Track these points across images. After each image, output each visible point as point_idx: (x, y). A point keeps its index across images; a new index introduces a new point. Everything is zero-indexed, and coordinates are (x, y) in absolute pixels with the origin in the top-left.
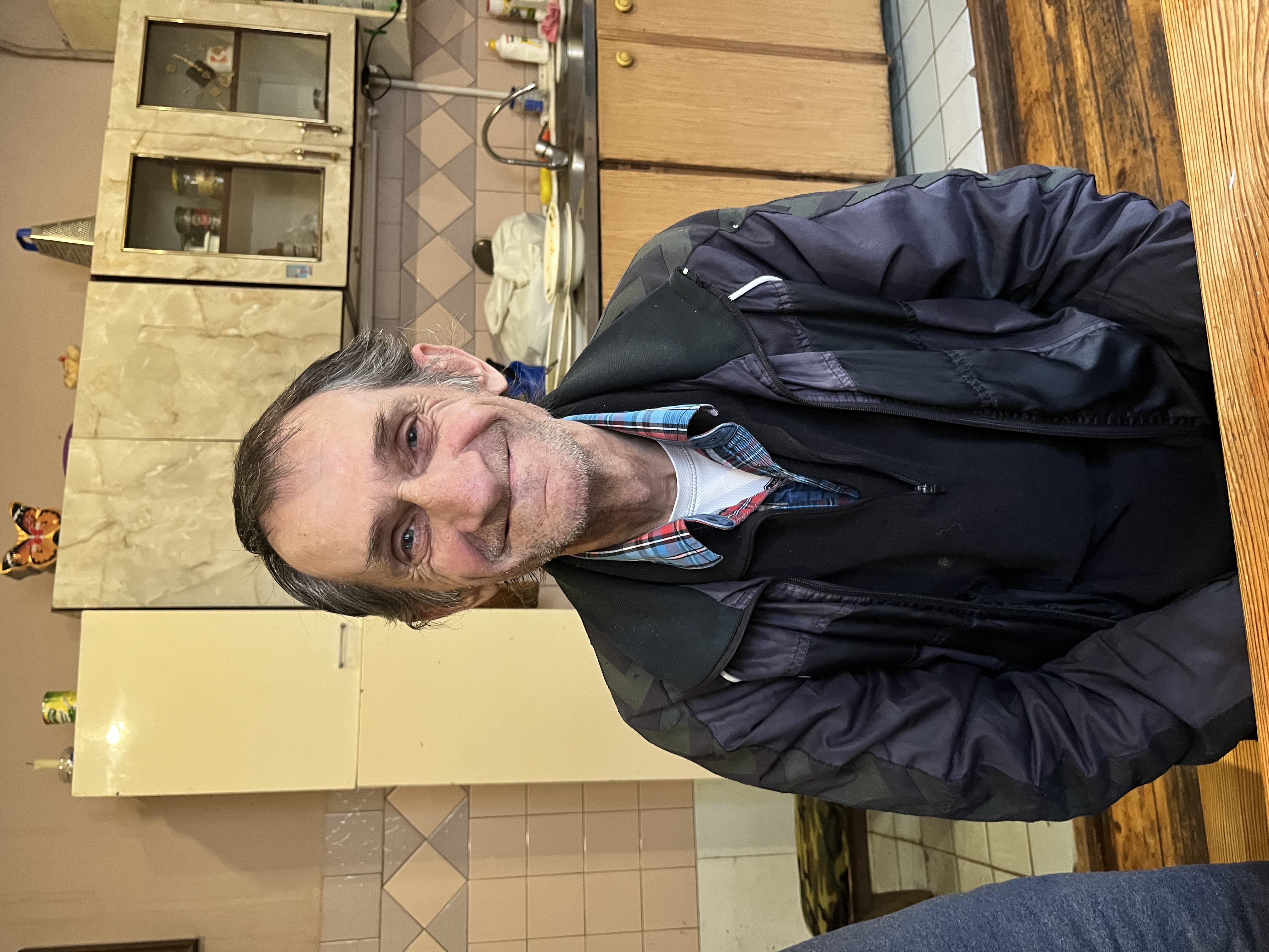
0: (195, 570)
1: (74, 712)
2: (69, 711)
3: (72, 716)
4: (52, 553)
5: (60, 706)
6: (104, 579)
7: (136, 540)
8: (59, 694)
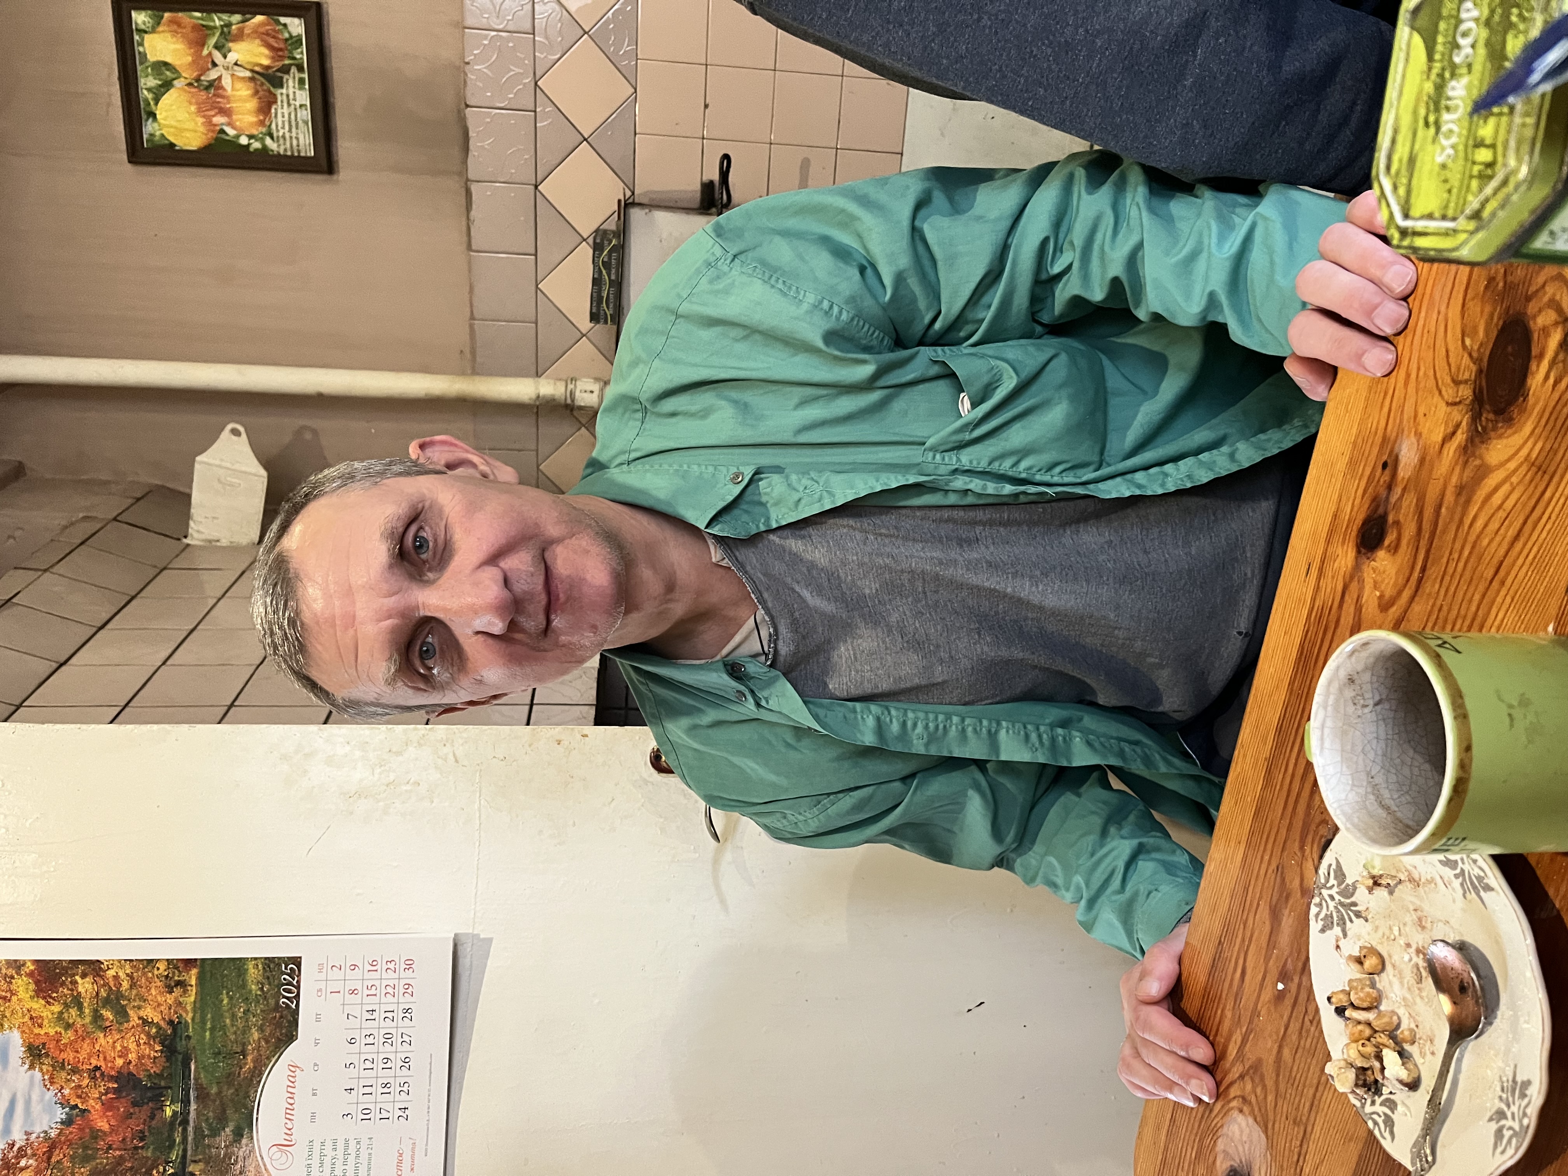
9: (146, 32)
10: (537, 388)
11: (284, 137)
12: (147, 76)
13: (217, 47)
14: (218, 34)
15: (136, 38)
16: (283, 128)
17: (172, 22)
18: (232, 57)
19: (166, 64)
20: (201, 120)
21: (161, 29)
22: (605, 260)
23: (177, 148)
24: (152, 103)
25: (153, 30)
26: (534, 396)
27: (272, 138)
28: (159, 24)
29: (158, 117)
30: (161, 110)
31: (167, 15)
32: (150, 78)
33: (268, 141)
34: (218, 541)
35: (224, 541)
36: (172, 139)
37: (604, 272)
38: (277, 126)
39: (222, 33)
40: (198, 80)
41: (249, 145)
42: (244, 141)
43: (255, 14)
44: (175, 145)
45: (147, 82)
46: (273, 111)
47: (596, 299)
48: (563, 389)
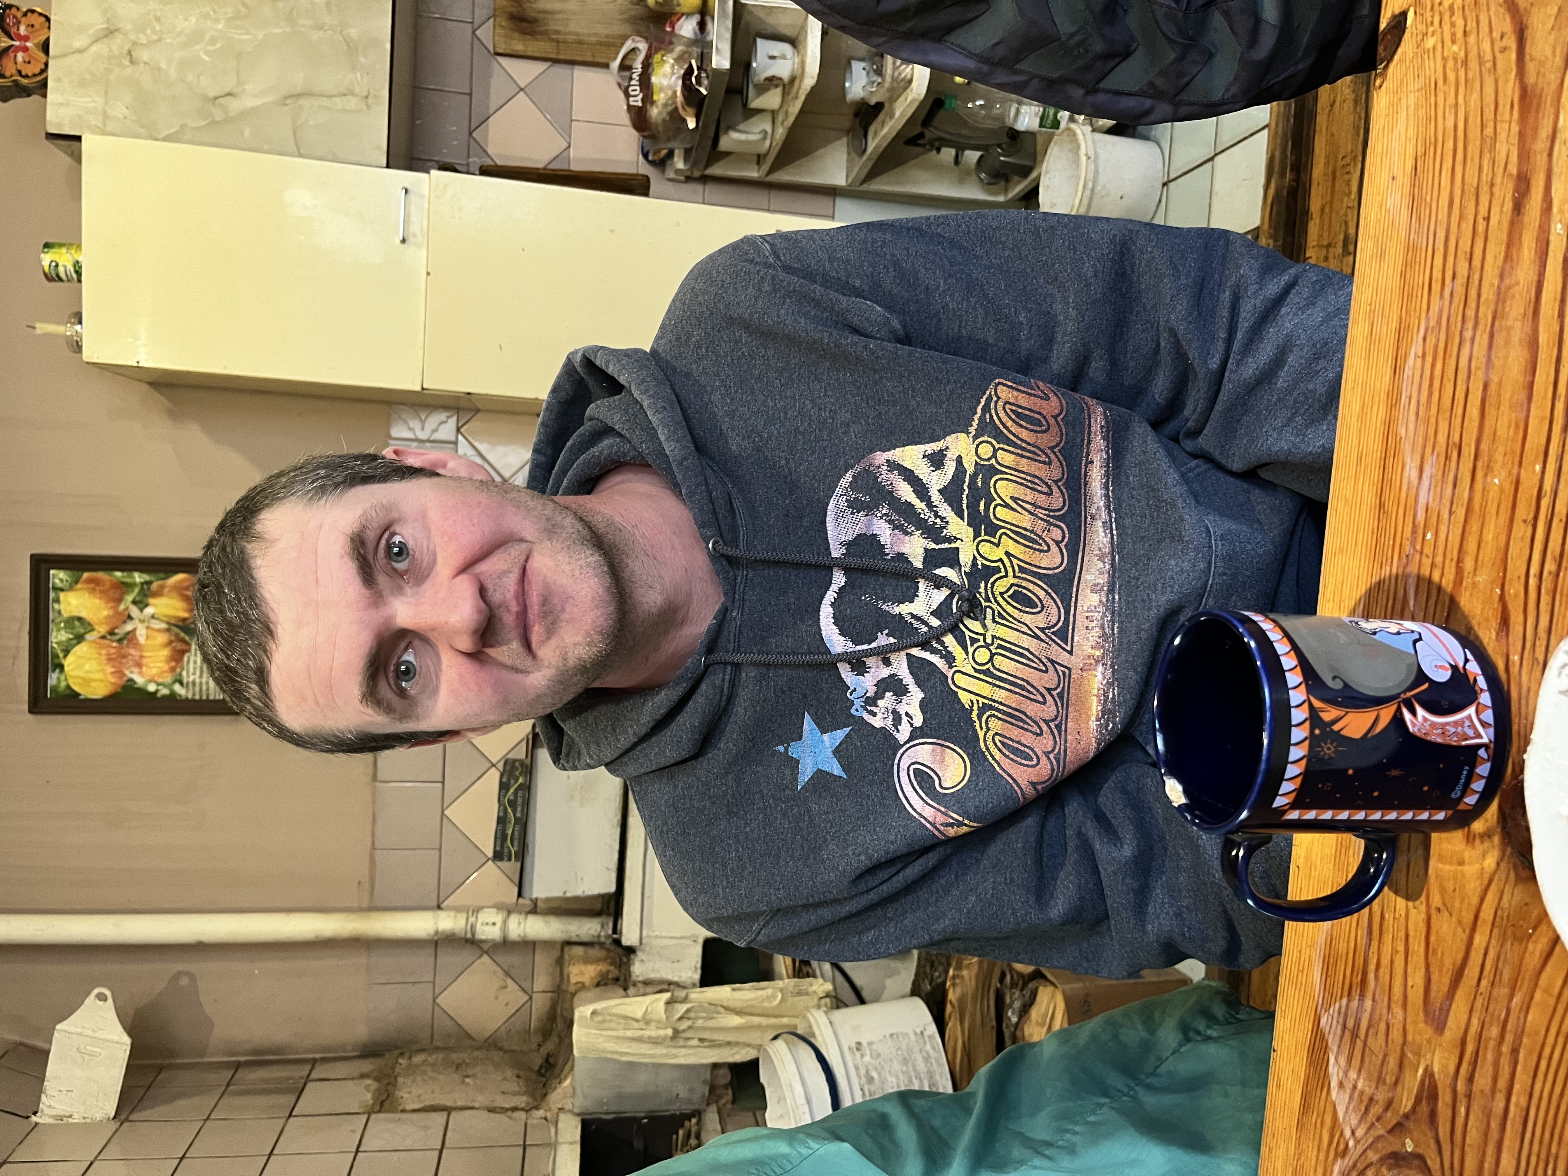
0: (218, 101)
1: (80, 267)
2: (75, 266)
3: (79, 273)
4: (43, 67)
5: (64, 259)
6: (106, 103)
7: (144, 55)
8: (61, 245)
9: (62, 590)
10: (436, 923)
11: (194, 683)
12: (59, 630)
13: (134, 602)
14: (137, 590)
15: (52, 595)
16: (194, 674)
17: (89, 581)
18: (149, 611)
19: (80, 619)
20: (110, 669)
21: (79, 586)
22: (512, 798)
23: (82, 697)
24: (61, 655)
25: (71, 588)
26: (432, 932)
27: (181, 684)
28: (77, 582)
29: (66, 668)
30: (69, 662)
31: (86, 575)
32: (63, 632)
33: (177, 688)
34: (70, 1117)
35: (75, 1116)
36: (77, 689)
37: (510, 810)
38: (188, 672)
39: (142, 589)
40: (112, 633)
41: (157, 691)
42: (152, 688)
43: (176, 572)
44: (79, 695)
45: (58, 637)
46: (185, 658)
47: (501, 837)
48: (463, 922)
